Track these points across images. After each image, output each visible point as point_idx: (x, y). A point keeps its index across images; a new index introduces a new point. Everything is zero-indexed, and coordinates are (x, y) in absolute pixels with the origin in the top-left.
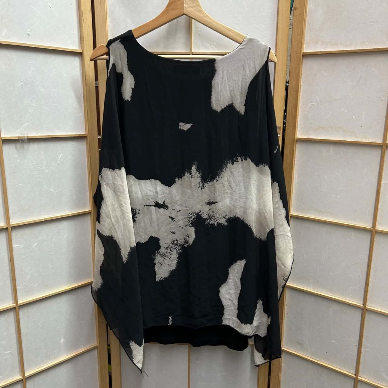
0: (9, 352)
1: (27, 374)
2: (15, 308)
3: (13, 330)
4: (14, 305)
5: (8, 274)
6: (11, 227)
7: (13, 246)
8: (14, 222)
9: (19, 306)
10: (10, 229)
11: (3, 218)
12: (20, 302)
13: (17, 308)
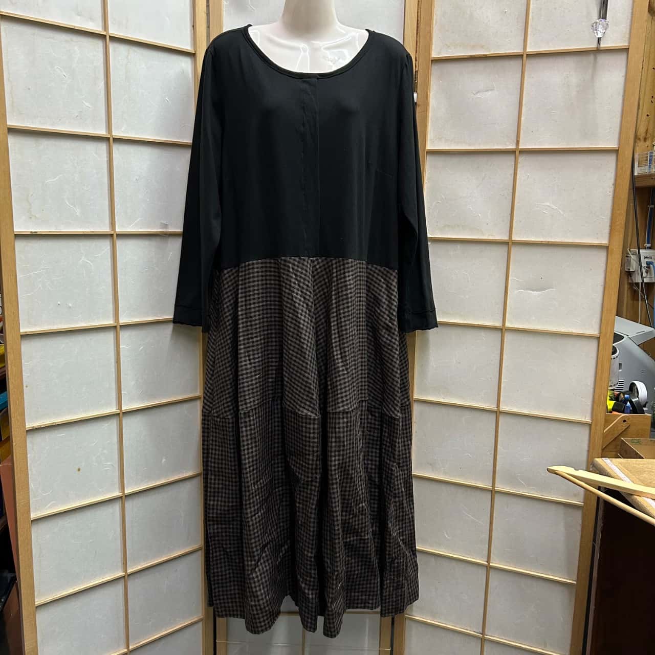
0: (109, 463)
1: (127, 491)
2: (118, 414)
3: (115, 439)
4: (118, 411)
5: (113, 376)
6: (121, 326)
7: (121, 347)
8: (123, 320)
9: (123, 413)
10: (118, 327)
11: (111, 316)
12: (124, 408)
13: (121, 415)
